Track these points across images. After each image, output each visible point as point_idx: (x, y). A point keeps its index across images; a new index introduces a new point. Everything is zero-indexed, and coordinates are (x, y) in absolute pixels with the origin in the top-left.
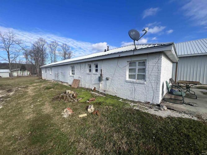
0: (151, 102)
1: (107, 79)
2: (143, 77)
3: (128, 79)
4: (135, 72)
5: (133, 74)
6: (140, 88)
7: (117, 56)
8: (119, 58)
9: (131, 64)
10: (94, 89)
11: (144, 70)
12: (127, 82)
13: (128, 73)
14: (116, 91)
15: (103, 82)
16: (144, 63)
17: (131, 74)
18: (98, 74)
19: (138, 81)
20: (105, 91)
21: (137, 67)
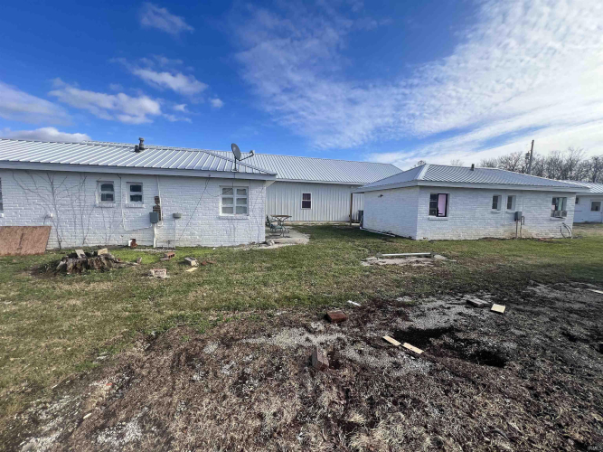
0: (256, 242)
1: (176, 217)
2: (245, 210)
3: (221, 214)
4: (232, 203)
5: (230, 205)
6: (241, 226)
7: (206, 175)
8: (209, 179)
9: (225, 190)
10: (132, 244)
11: (245, 201)
12: (220, 218)
13: (221, 205)
14: (200, 236)
15: (161, 224)
16: (244, 191)
17: (225, 206)
18: (146, 207)
19: (238, 216)
20: (169, 242)
21: (236, 196)
